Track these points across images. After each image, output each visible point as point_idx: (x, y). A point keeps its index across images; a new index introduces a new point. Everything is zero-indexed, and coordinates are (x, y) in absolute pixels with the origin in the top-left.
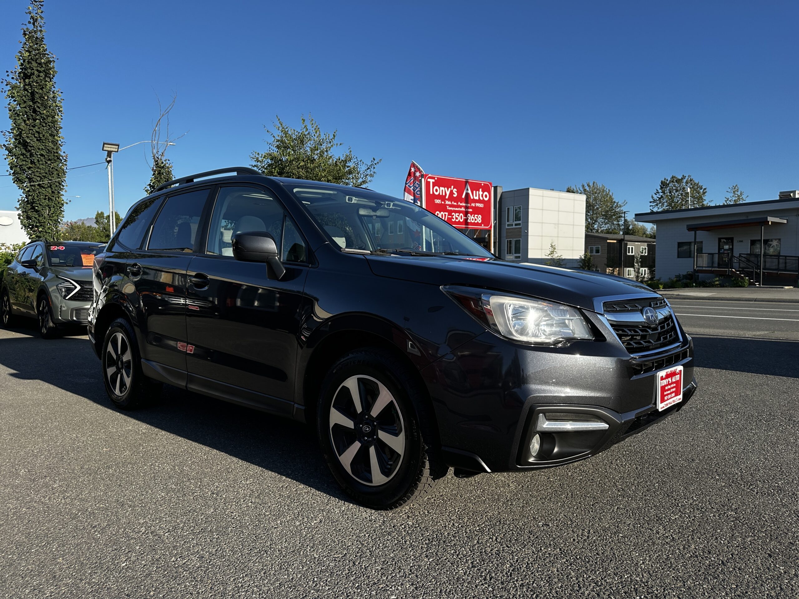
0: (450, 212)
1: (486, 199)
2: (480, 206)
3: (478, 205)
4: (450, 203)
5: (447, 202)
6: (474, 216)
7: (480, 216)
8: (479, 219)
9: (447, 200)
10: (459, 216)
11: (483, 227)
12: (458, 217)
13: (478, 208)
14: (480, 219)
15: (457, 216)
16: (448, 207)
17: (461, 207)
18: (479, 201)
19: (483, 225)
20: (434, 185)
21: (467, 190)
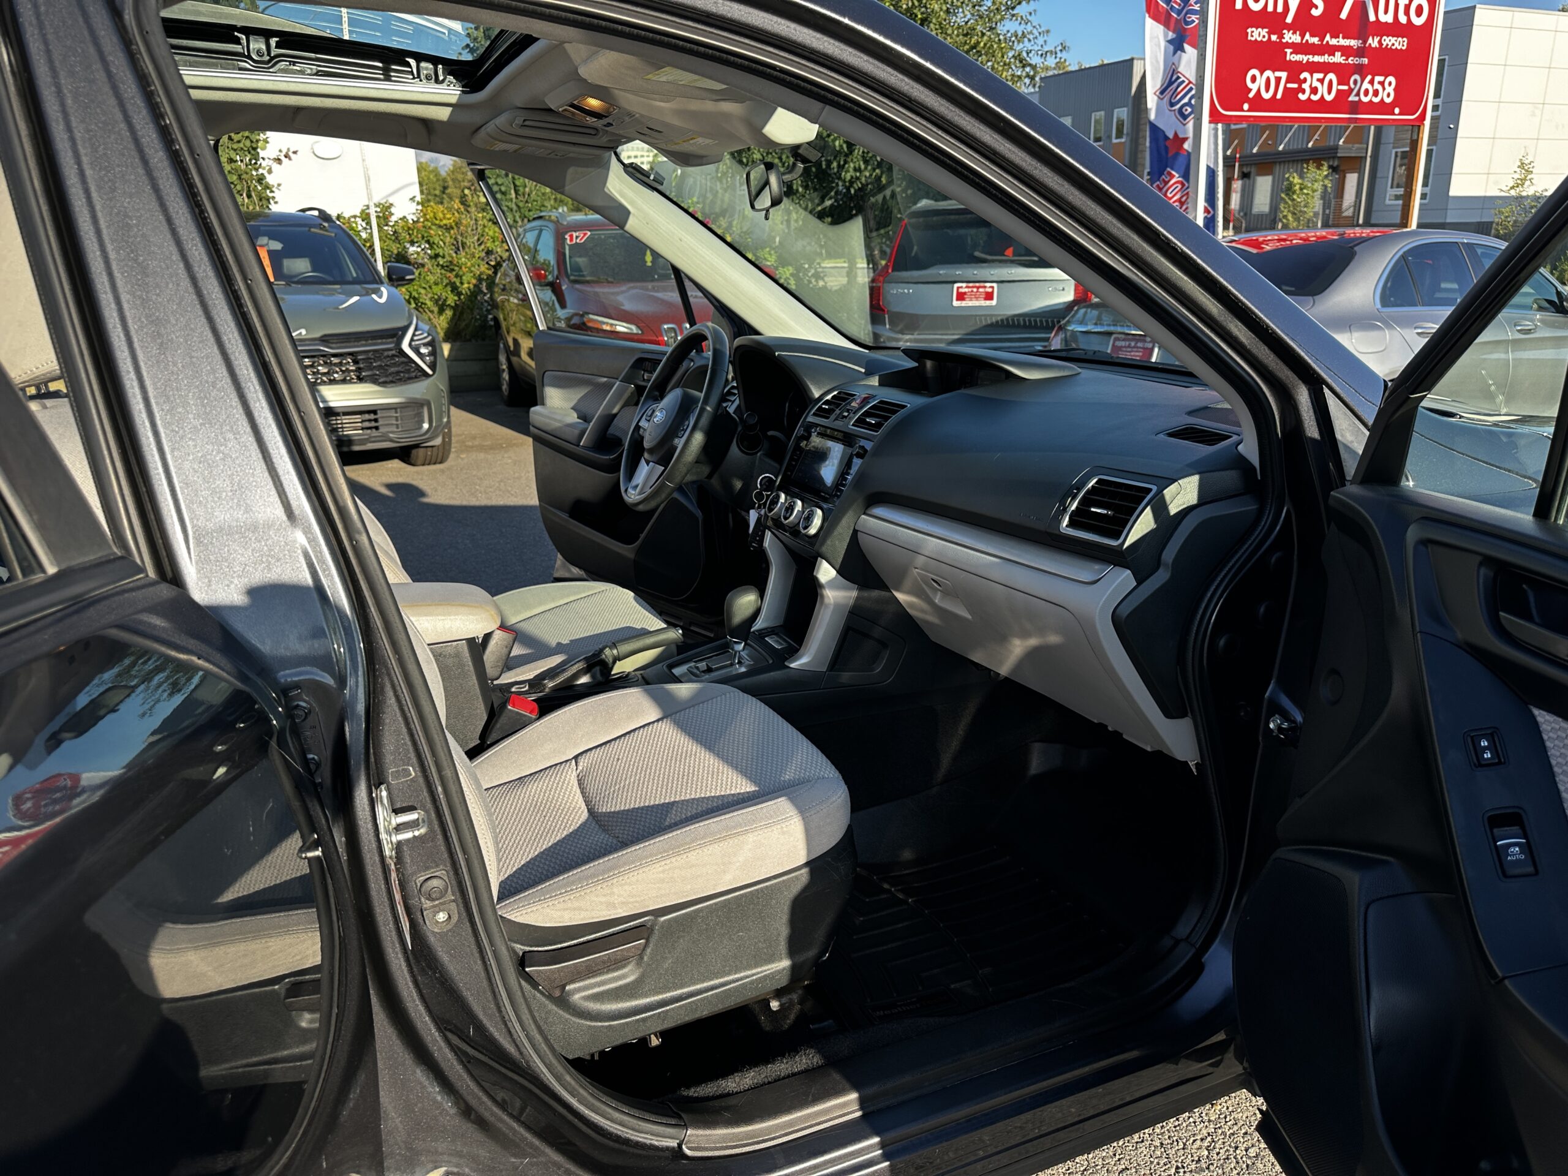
0: (1295, 71)
1: (1418, 21)
2: (1396, 45)
3: (1389, 41)
4: (1296, 38)
5: (1290, 37)
6: (1372, 82)
7: (1391, 79)
8: (1386, 89)
9: (1289, 27)
10: (1321, 81)
11: (1397, 115)
12: (1318, 85)
13: (1389, 51)
14: (1390, 90)
15: (1316, 84)
16: (1289, 51)
17: (1331, 50)
18: (1395, 29)
19: (1397, 110)
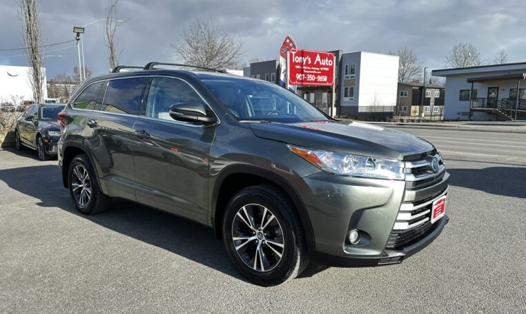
0: (306, 74)
4: (306, 68)
6: (322, 77)
8: (325, 78)
9: (304, 66)
12: (311, 77)
13: (325, 71)
16: (304, 70)
17: (313, 70)
18: (326, 66)
19: (328, 83)
20: (295, 56)
21: (318, 58)
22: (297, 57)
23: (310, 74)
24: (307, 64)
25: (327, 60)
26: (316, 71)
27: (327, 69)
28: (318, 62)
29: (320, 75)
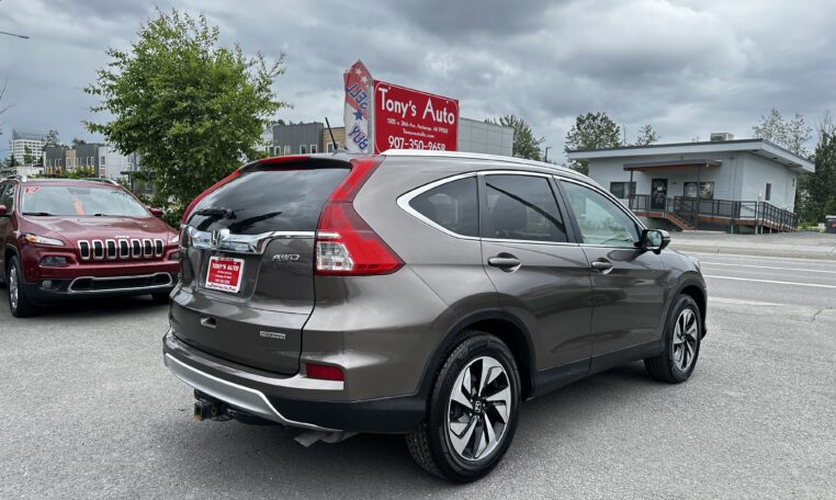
0: (407, 138)
3: (441, 130)
4: (407, 125)
5: (404, 124)
6: (436, 145)
7: (443, 145)
9: (403, 120)
10: (418, 143)
12: (416, 145)
13: (442, 133)
16: (404, 130)
17: (420, 131)
18: (443, 125)
20: (388, 96)
21: (429, 109)
22: (390, 101)
23: (414, 138)
24: (409, 118)
25: (445, 114)
26: (426, 132)
27: (445, 131)
28: (429, 114)
29: (433, 141)
